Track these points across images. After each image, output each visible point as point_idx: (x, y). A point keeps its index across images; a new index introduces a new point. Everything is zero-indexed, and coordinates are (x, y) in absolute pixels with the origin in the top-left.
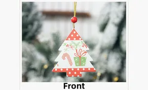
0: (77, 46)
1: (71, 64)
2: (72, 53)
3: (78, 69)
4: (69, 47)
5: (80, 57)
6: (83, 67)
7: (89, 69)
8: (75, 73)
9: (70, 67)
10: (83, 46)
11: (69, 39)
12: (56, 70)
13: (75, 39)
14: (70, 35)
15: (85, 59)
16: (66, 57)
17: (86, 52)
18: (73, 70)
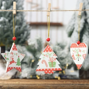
0: (50, 55)
1: (47, 66)
2: (47, 60)
3: (51, 69)
4: (46, 56)
5: (52, 62)
6: (54, 68)
7: (58, 69)
8: (50, 71)
9: (46, 68)
10: (54, 55)
11: (46, 51)
12: (38, 70)
13: (49, 51)
14: (46, 49)
15: (55, 63)
16: (44, 62)
17: (55, 59)
18: (48, 69)
